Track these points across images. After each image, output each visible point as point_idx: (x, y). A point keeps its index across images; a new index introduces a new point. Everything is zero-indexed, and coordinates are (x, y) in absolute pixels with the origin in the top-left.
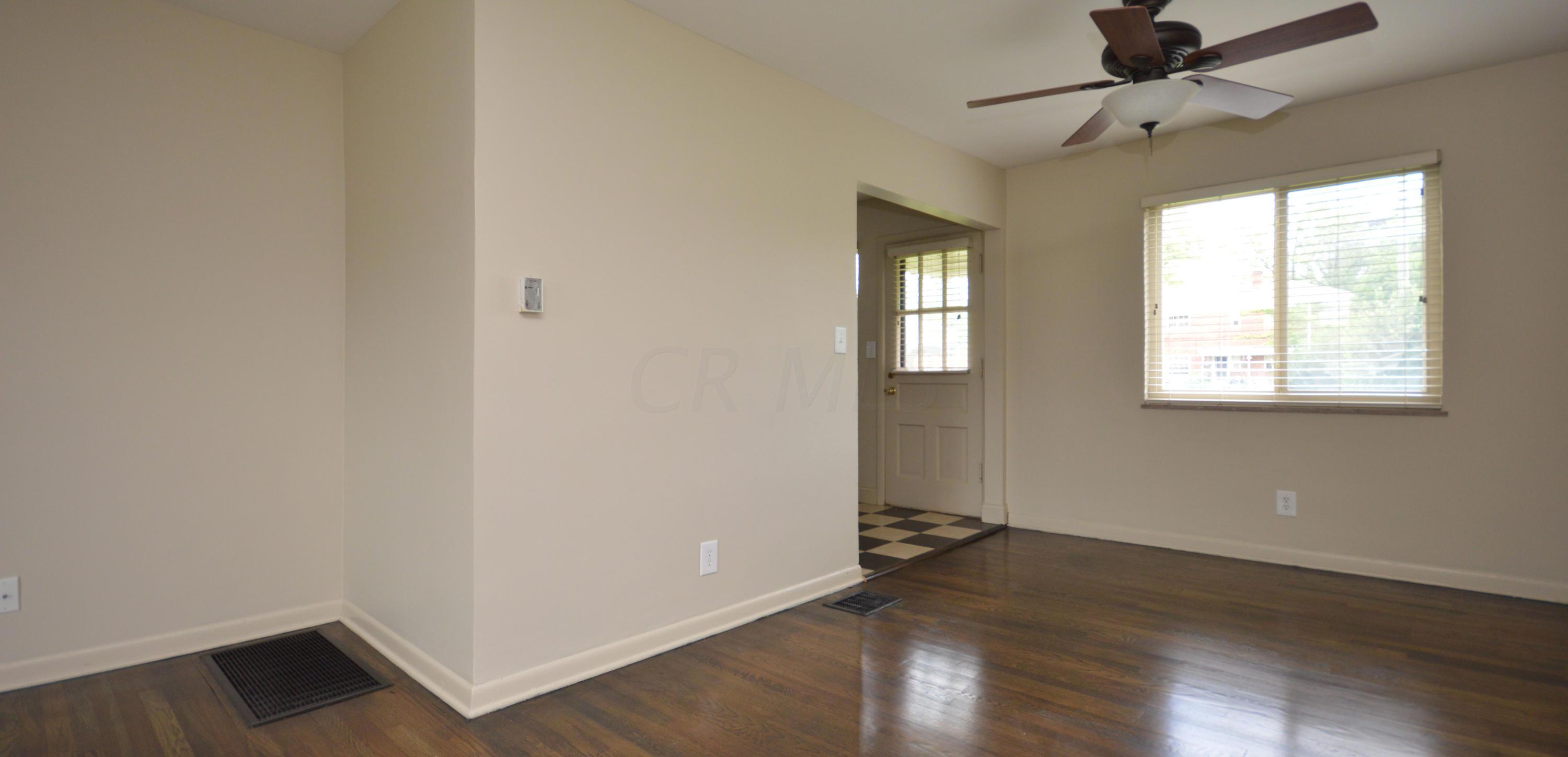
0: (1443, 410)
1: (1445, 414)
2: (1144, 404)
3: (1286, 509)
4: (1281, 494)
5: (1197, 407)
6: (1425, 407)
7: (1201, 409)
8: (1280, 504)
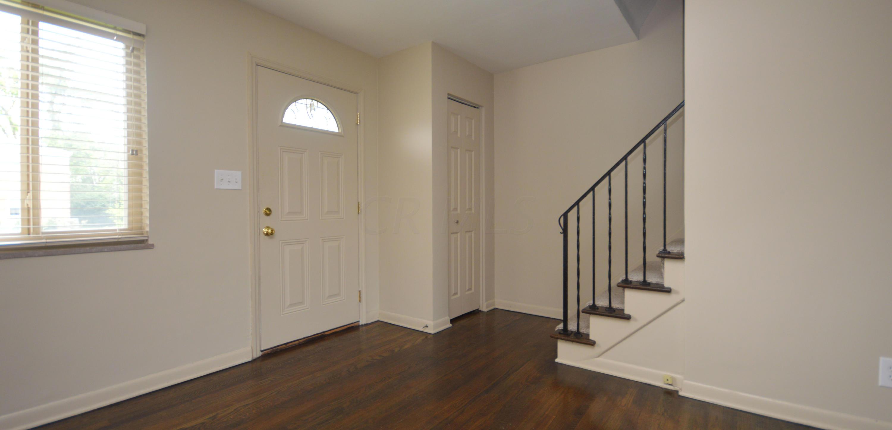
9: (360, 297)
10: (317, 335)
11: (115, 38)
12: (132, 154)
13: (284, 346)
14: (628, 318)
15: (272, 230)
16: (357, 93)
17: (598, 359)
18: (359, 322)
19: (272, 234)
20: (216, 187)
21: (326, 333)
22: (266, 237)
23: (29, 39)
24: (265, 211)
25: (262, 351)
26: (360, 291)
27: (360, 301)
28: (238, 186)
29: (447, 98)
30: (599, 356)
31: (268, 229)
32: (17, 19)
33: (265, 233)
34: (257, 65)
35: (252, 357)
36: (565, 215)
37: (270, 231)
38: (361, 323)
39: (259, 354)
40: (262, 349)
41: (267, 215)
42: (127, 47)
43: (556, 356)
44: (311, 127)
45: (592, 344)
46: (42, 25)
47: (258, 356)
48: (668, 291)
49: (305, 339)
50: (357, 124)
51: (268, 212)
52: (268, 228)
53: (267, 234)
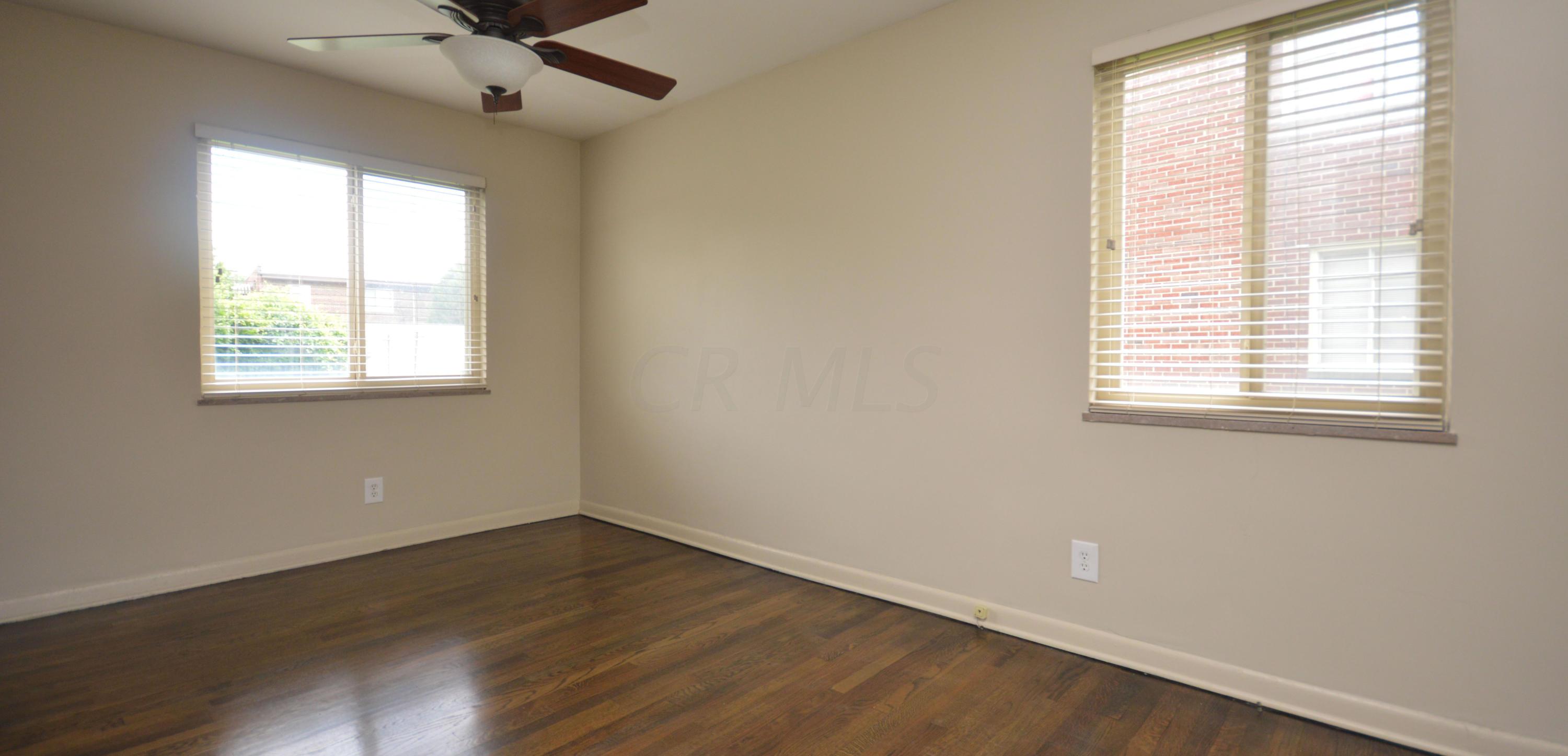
0: (487, 389)
1: (489, 392)
2: (201, 399)
3: (374, 496)
4: (369, 482)
5: (278, 398)
6: (476, 387)
7: (283, 402)
8: (368, 492)
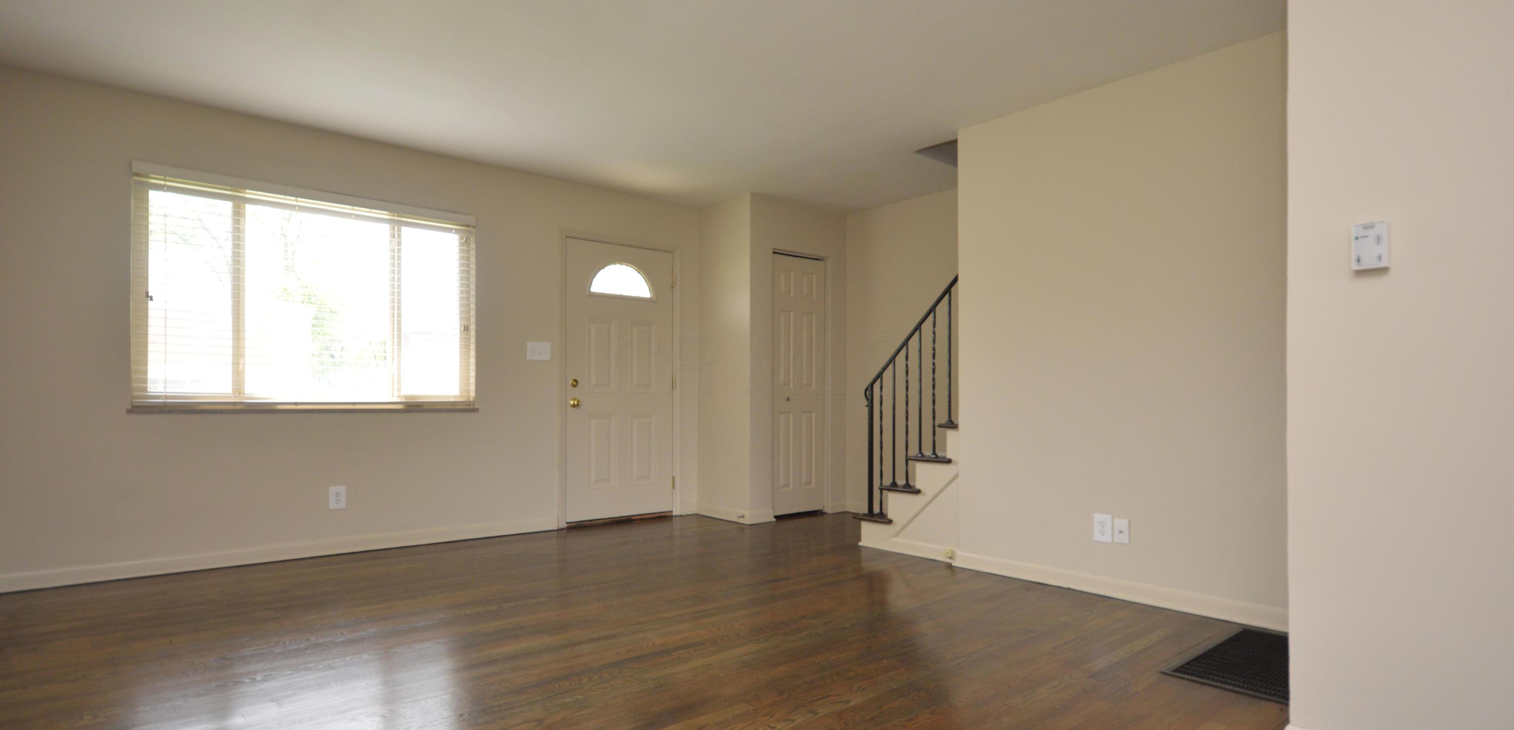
9: (673, 484)
10: (623, 518)
11: (453, 231)
12: (464, 330)
13: (589, 522)
14: (918, 492)
15: (578, 402)
16: (672, 252)
17: (894, 539)
18: (672, 512)
19: (578, 405)
20: (528, 358)
21: (633, 518)
22: (573, 409)
23: (395, 241)
24: (572, 383)
25: (567, 523)
26: (673, 477)
27: (673, 488)
28: (547, 357)
29: (772, 252)
30: (896, 536)
31: (574, 401)
32: (386, 227)
33: (572, 404)
34: (567, 237)
35: (558, 527)
36: (872, 385)
37: (576, 402)
38: (674, 514)
39: (565, 526)
40: (568, 521)
41: (575, 386)
42: (461, 238)
43: (860, 540)
44: (619, 294)
45: (890, 522)
46: (404, 229)
47: (563, 527)
48: (949, 461)
49: (610, 520)
50: (672, 287)
51: (575, 383)
52: (574, 399)
53: (574, 406)
